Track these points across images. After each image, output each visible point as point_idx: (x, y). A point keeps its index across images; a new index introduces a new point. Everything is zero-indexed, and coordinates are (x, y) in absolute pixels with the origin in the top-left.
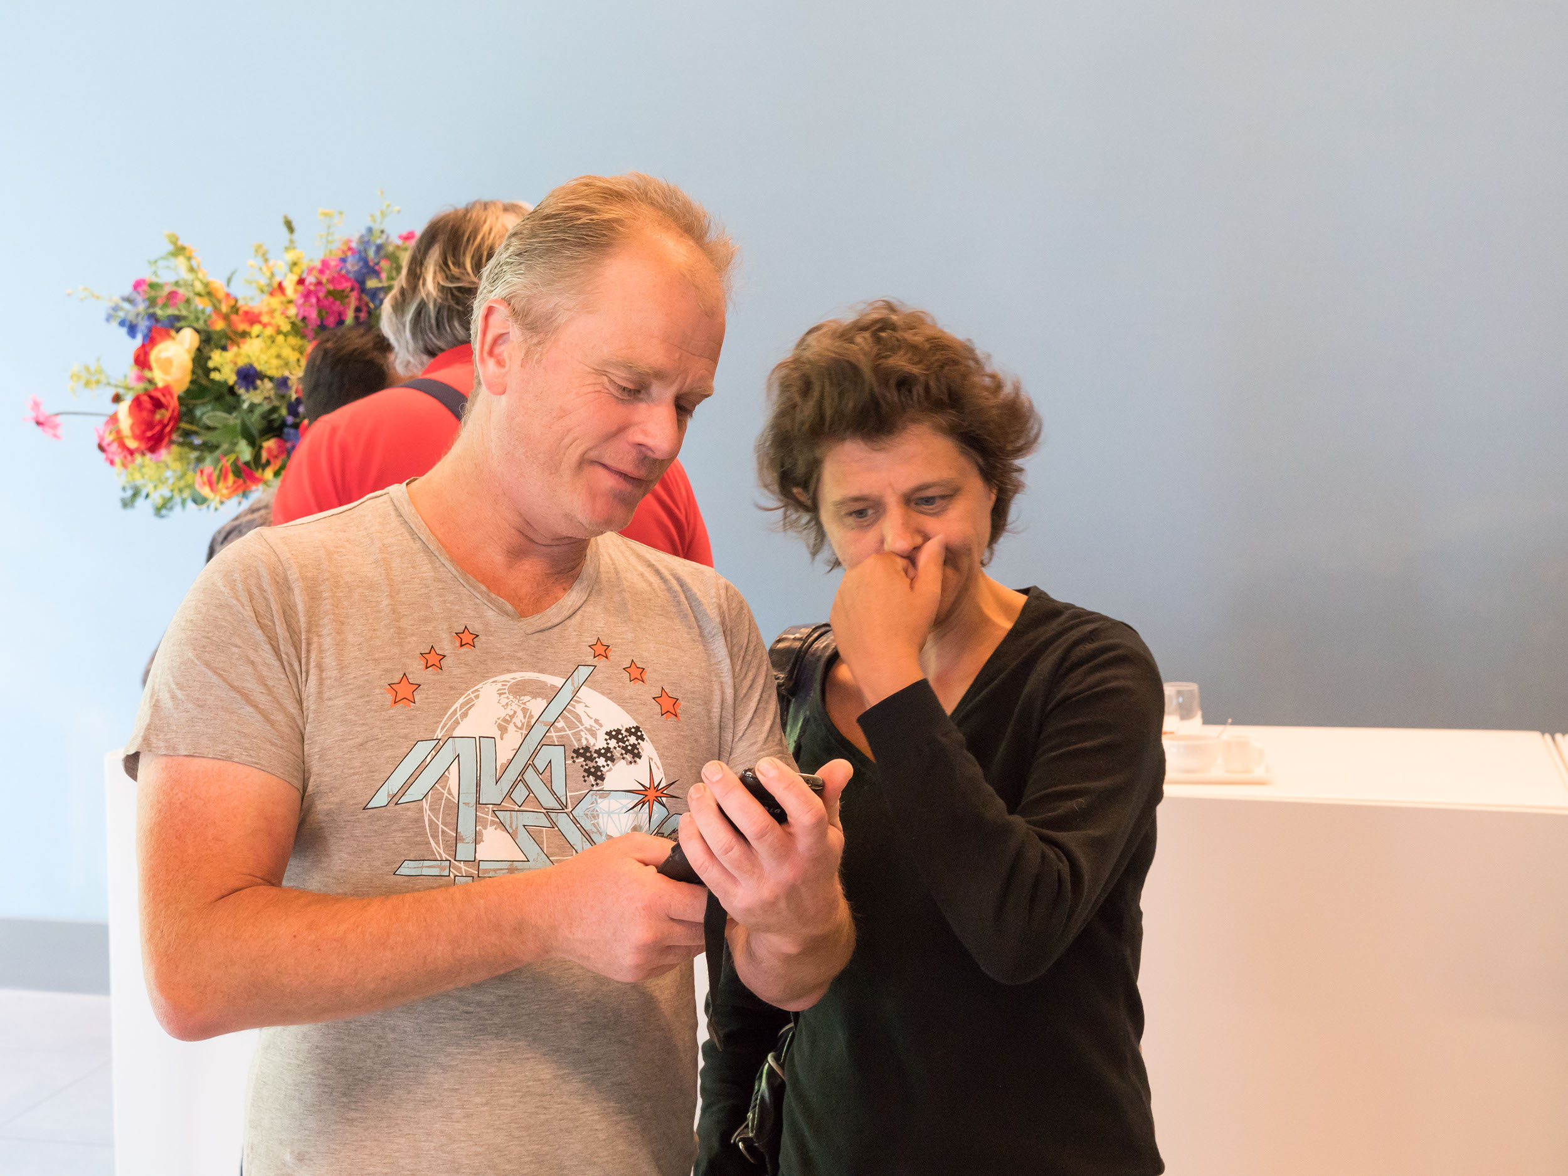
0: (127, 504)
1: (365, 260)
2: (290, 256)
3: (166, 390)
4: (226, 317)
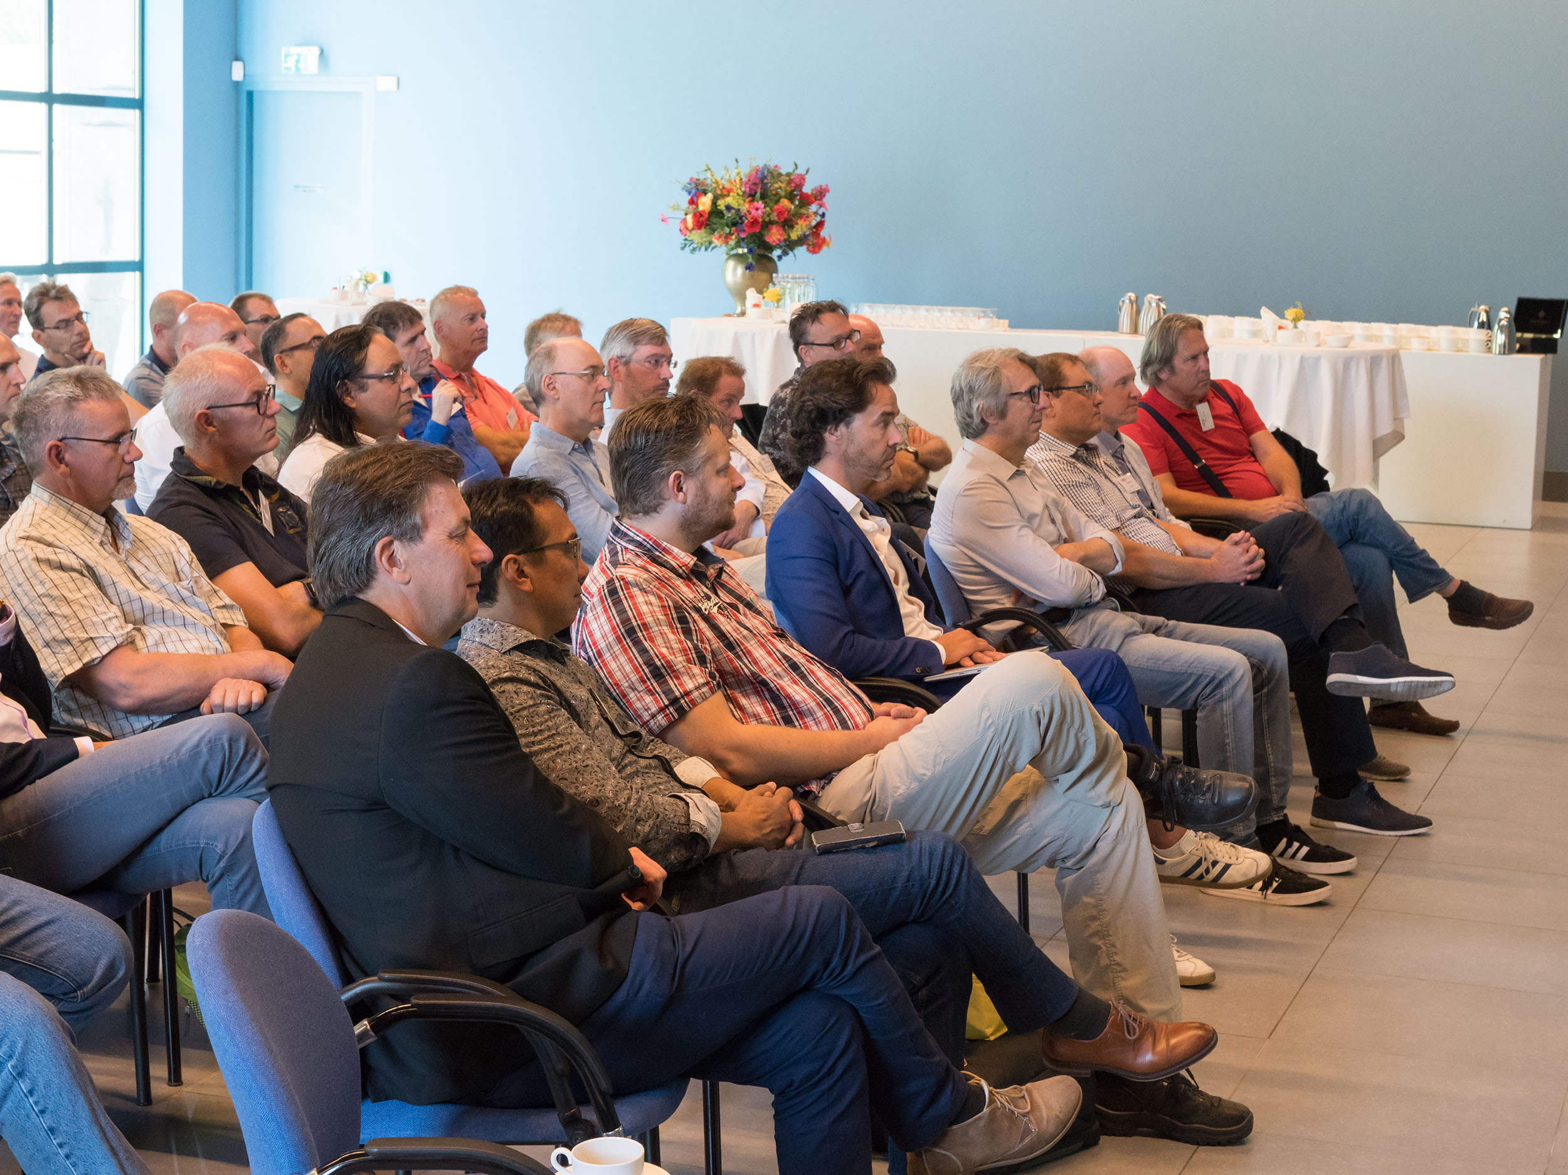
0: (683, 248)
1: (763, 173)
2: (737, 171)
3: (704, 211)
4: (721, 190)
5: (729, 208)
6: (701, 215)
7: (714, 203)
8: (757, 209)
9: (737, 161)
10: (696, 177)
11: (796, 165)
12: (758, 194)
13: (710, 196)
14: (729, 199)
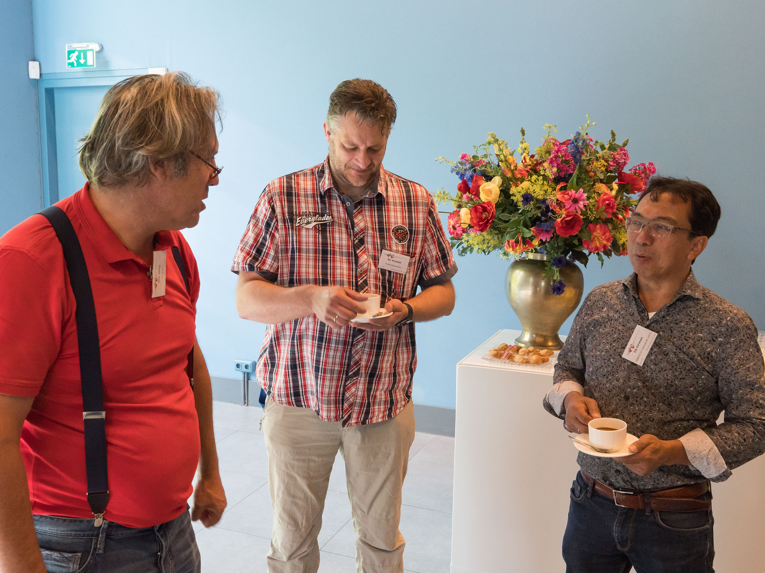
2: (523, 146)
3: (489, 203)
4: (512, 171)
5: (527, 198)
6: (485, 209)
7: (505, 192)
8: (576, 201)
9: (523, 132)
10: (471, 153)
11: (613, 135)
12: (574, 178)
13: (497, 180)
14: (526, 184)
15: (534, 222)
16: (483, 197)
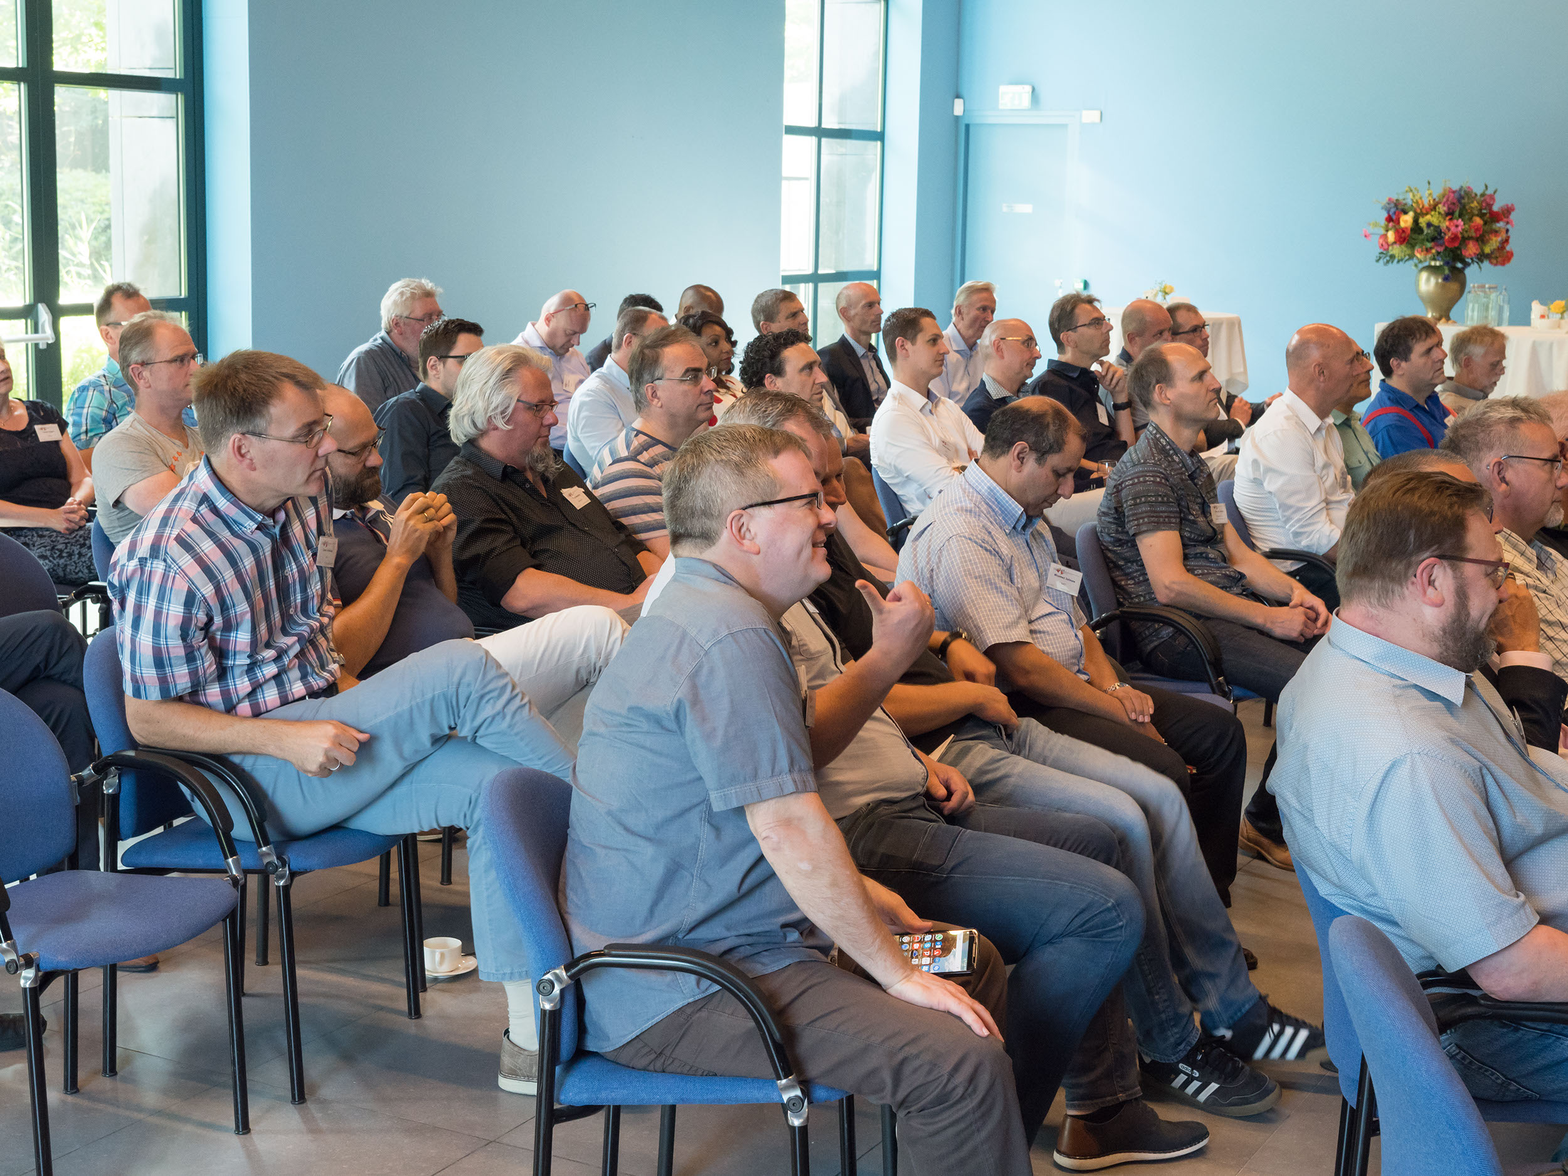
5: (1429, 225)
6: (1403, 232)
7: (1416, 221)
8: (1457, 226)
9: (1429, 183)
10: (1395, 197)
11: (1486, 187)
12: (1457, 214)
13: (1411, 214)
14: (1428, 217)
15: (1433, 239)
16: (1402, 225)
